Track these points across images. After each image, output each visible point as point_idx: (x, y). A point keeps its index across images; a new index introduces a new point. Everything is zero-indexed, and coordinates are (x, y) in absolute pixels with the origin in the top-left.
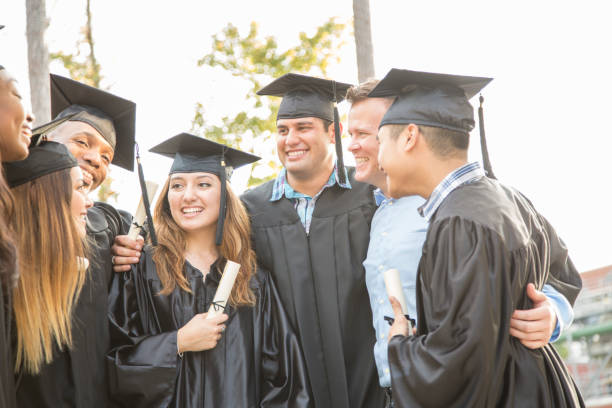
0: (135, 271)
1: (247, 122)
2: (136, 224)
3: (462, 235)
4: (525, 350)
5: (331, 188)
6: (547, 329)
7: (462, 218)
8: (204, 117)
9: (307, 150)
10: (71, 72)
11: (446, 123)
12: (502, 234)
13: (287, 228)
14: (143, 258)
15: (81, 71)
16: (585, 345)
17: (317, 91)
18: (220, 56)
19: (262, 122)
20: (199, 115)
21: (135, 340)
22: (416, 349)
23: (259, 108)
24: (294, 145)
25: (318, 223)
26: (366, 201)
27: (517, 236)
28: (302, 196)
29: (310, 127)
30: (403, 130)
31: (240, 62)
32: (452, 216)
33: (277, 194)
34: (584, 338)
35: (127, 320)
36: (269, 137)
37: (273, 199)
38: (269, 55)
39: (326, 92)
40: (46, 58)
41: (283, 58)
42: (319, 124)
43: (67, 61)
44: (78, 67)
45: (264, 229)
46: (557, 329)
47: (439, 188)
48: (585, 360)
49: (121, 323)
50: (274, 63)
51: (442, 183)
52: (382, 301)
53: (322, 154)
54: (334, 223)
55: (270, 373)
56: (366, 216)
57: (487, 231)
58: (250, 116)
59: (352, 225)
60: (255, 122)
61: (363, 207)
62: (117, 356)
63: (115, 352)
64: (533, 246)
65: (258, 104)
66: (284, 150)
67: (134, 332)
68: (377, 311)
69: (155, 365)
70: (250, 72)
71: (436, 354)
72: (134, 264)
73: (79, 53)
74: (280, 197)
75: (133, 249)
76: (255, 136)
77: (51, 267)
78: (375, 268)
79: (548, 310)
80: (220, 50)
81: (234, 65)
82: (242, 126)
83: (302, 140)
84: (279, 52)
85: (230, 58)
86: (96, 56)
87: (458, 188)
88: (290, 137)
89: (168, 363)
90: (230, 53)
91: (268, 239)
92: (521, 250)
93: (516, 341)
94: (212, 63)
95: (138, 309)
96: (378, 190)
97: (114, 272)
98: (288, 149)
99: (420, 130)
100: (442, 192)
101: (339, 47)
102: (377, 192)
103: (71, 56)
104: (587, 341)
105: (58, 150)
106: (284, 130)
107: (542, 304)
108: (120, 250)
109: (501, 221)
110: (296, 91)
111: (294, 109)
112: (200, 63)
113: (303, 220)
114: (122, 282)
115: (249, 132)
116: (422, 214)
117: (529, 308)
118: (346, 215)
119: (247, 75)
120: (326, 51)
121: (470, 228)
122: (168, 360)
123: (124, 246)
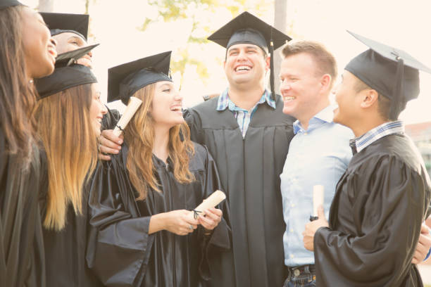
0: (114, 161)
2: (120, 127)
5: (262, 104)
7: (397, 158)
13: (228, 132)
25: (252, 131)
28: (241, 110)
33: (222, 106)
45: (211, 131)
47: (374, 130)
54: (264, 131)
61: (287, 127)
71: (358, 251)
75: (116, 143)
77: (72, 155)
78: (289, 180)
87: (389, 135)
91: (214, 138)
100: (375, 134)
105: (83, 70)
118: (273, 128)
121: (402, 166)
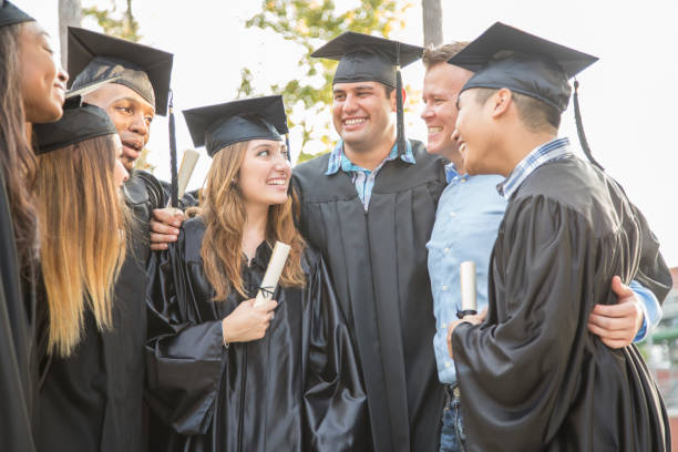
0: (173, 251)
1: (299, 91)
3: (545, 216)
4: (606, 350)
5: (393, 161)
6: (632, 328)
7: (546, 197)
8: (252, 85)
9: (366, 118)
10: (106, 30)
11: (543, 95)
12: (590, 218)
13: (343, 204)
14: (182, 238)
15: (117, 29)
16: (667, 349)
17: (378, 53)
18: (271, 17)
19: (316, 91)
20: (245, 83)
21: (177, 328)
22: (484, 340)
23: (312, 77)
24: (351, 112)
25: (377, 200)
26: (433, 177)
27: (607, 222)
28: (360, 169)
29: (370, 93)
30: (492, 94)
31: (293, 24)
32: (535, 194)
34: (666, 341)
35: (166, 305)
36: (322, 109)
37: (329, 173)
38: (325, 17)
39: (389, 54)
40: (78, 13)
41: (341, 21)
42: (380, 89)
43: (102, 17)
44: (114, 24)
45: (317, 205)
46: (643, 328)
47: (523, 163)
48: (666, 365)
49: (160, 308)
50: (330, 26)
51: (526, 158)
52: (444, 288)
53: (383, 123)
54: (396, 200)
55: (316, 366)
56: (432, 193)
57: (572, 214)
58: (302, 85)
59: (417, 204)
60: (308, 92)
61: (429, 184)
62: (157, 347)
63: (154, 342)
64: (623, 235)
65: (312, 72)
66: (340, 119)
67: (174, 318)
68: (439, 299)
69: (198, 358)
70: (303, 36)
72: (172, 243)
73: (115, 9)
74: (336, 169)
75: (171, 225)
76: (307, 107)
78: (440, 251)
79: (634, 307)
80: (271, 10)
81: (286, 27)
82: (294, 96)
83: (360, 107)
84: (337, 13)
85: (282, 19)
86: (133, 14)
87: (544, 164)
88: (348, 104)
89: (213, 356)
90: (282, 13)
91: (322, 214)
92: (609, 237)
93: (596, 338)
94: (262, 24)
95: (175, 294)
96: (451, 165)
97: (150, 251)
98: (345, 116)
99: (513, 97)
100: (525, 168)
101: (403, 10)
102: (449, 167)
103: (106, 12)
104: (669, 345)
106: (341, 95)
107: (628, 299)
108: (157, 226)
109: (591, 204)
110: (355, 52)
111: (352, 72)
112: (249, 24)
113: (361, 197)
114: (159, 262)
115: (301, 103)
116: (501, 192)
117: (612, 303)
118: (410, 192)
119: (300, 39)
120: (389, 14)
121: (553, 209)
122: (213, 352)
123: (161, 222)
